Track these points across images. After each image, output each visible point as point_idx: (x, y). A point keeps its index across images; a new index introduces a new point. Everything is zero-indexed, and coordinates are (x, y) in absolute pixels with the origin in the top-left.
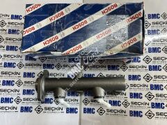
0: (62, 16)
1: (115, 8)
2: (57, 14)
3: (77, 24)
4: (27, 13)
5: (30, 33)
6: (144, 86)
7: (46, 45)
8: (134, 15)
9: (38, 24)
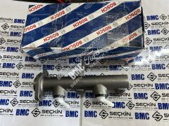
0: (63, 15)
1: (114, 7)
2: (58, 13)
3: (78, 21)
4: (30, 13)
5: (31, 30)
6: (149, 85)
7: (46, 42)
8: (133, 12)
9: (39, 22)
